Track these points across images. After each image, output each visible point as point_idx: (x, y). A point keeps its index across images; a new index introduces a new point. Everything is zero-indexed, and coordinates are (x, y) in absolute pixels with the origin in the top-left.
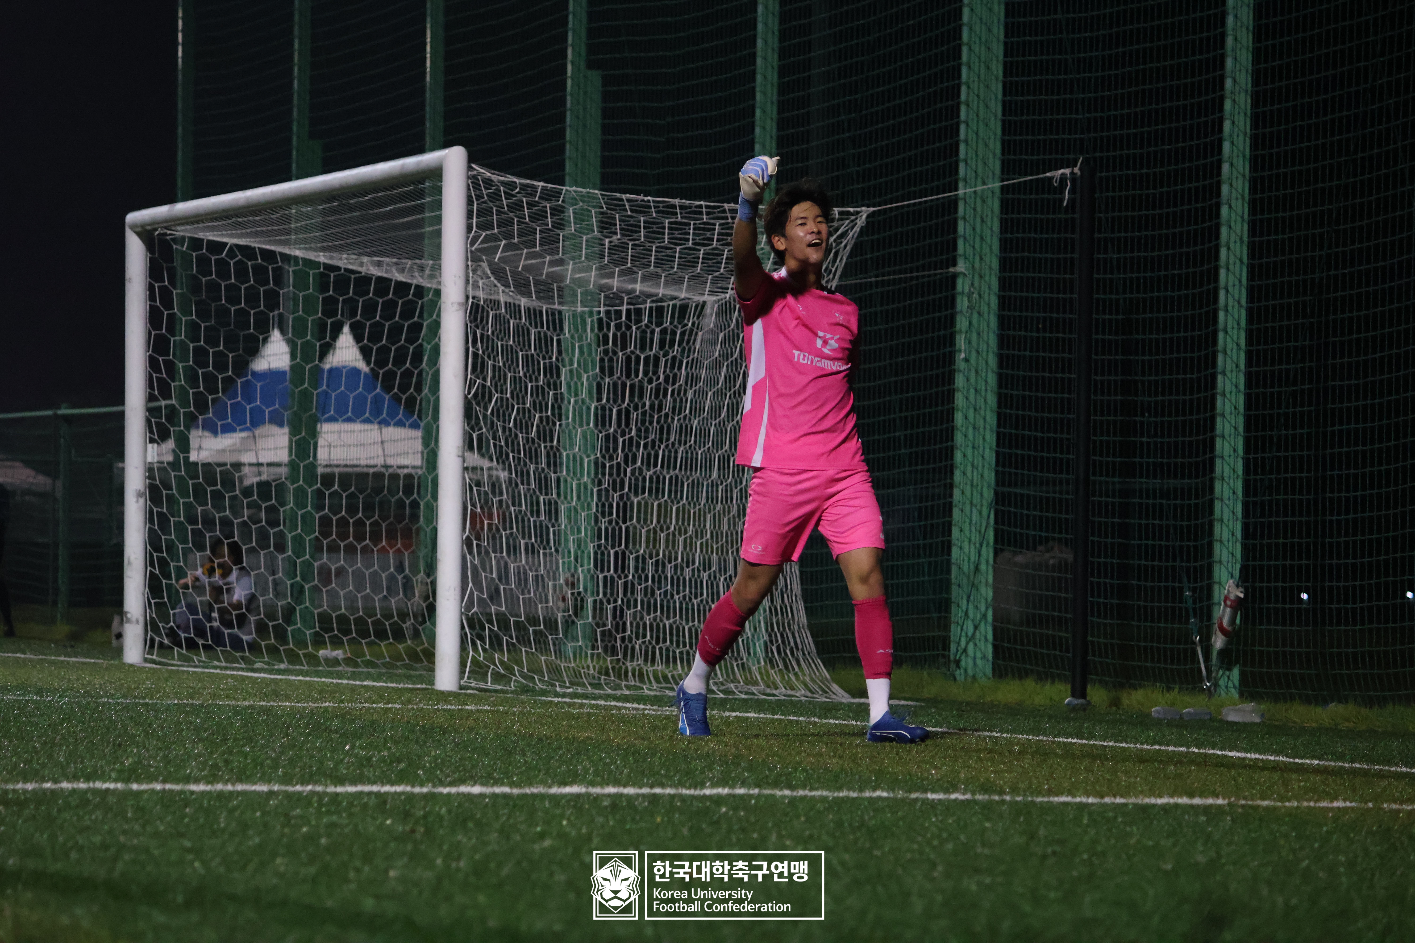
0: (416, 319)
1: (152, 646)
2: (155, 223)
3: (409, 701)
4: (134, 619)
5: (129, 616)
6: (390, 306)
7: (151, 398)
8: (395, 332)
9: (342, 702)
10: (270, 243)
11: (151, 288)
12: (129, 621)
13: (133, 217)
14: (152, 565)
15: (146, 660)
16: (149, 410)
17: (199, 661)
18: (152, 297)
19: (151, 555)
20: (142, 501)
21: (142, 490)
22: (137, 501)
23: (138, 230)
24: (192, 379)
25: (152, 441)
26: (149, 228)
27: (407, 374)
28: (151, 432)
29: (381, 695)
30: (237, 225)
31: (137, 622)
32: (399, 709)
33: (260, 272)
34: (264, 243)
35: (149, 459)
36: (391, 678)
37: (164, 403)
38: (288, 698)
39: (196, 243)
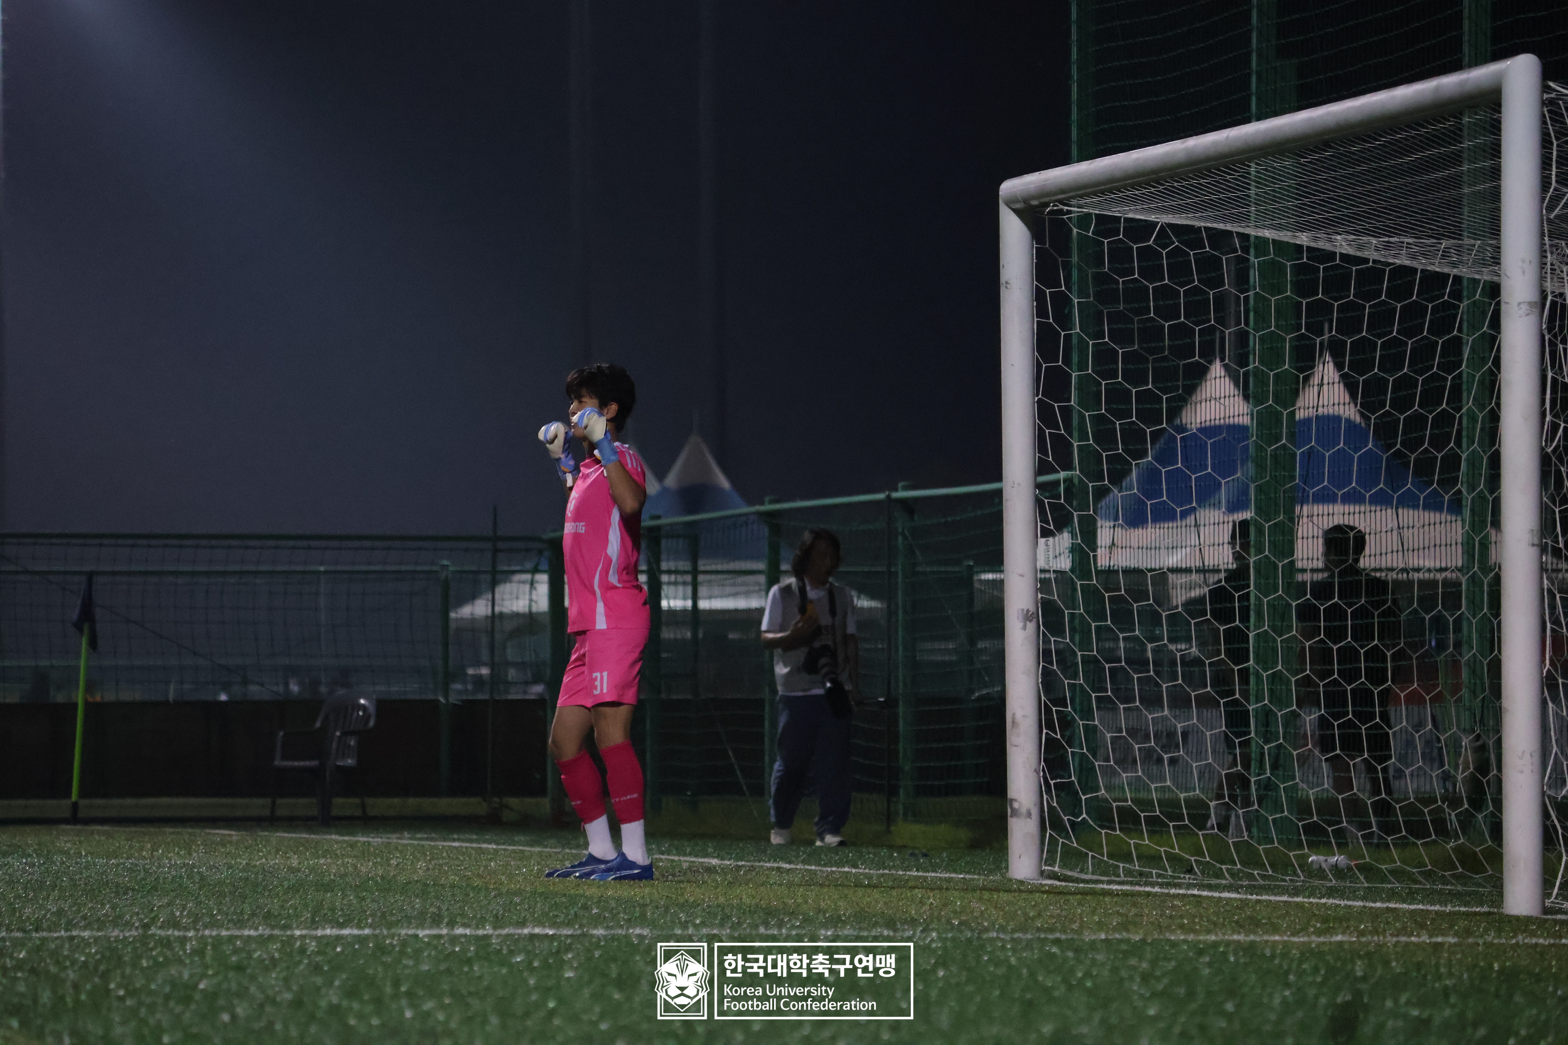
0: (1455, 332)
1: (1052, 852)
2: (1045, 195)
3: (1468, 932)
4: (1024, 810)
5: (1016, 805)
6: (1414, 313)
7: (1042, 467)
8: (1423, 353)
9: (1362, 933)
10: (1224, 219)
11: (1039, 297)
12: (1015, 813)
13: (1010, 187)
14: (1050, 726)
15: (1042, 873)
16: (1039, 486)
17: (1129, 872)
18: (1041, 311)
19: (1048, 711)
20: (1031, 626)
21: (1032, 609)
22: (1024, 628)
23: (1018, 206)
24: (1105, 437)
25: (1046, 533)
26: (1035, 203)
27: (1445, 419)
28: (1044, 520)
29: (1419, 921)
30: (1172, 192)
31: (1029, 815)
32: (1455, 944)
33: (1209, 265)
34: (1215, 219)
35: (1041, 564)
36: (1430, 896)
37: (1062, 475)
38: (1275, 929)
39: (1107, 224)
